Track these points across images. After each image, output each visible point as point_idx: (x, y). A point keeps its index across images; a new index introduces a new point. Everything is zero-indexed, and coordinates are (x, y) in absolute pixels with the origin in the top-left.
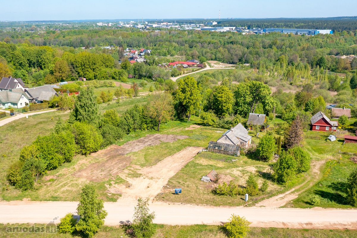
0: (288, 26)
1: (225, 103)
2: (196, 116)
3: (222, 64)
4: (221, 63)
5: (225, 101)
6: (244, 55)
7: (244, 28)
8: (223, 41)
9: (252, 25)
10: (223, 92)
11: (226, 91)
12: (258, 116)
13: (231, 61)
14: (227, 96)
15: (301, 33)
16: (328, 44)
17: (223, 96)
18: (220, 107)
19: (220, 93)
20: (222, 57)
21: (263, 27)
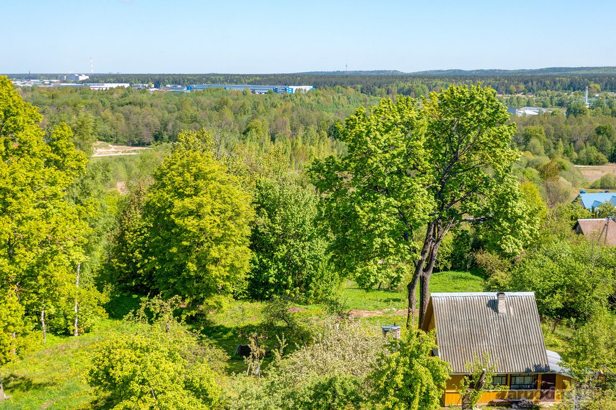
0: (233, 82)
1: (218, 241)
2: (54, 331)
3: (115, 146)
4: (110, 146)
5: (218, 234)
6: (166, 125)
7: (147, 85)
8: (109, 103)
9: (164, 80)
10: (201, 183)
11: (214, 179)
12: (493, 305)
13: (135, 139)
14: (223, 207)
15: (261, 91)
16: (322, 105)
17: (208, 209)
18: (192, 267)
19: (188, 191)
20: (112, 133)
21: (186, 83)
